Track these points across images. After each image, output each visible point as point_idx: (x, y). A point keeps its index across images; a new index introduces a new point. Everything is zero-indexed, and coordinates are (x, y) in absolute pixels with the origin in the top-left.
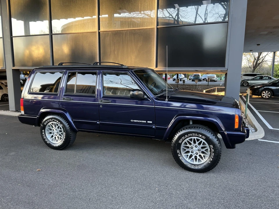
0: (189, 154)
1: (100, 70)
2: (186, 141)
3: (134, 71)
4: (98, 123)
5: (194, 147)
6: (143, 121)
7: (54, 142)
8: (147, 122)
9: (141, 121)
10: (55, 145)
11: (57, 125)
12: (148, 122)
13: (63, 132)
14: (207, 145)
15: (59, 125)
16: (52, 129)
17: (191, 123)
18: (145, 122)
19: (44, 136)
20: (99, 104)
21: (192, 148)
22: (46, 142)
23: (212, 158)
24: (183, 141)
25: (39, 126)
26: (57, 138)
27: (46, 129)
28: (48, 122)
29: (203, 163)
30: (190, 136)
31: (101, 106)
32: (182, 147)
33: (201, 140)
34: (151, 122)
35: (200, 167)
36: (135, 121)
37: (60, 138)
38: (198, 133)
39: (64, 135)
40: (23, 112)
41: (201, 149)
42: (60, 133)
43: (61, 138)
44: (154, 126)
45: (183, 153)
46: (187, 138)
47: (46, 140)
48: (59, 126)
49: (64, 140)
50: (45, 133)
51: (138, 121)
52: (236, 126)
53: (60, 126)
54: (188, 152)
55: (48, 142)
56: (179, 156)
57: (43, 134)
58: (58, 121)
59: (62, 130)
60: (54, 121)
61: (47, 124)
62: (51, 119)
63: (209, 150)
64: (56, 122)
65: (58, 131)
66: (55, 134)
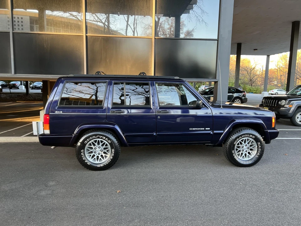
0: (240, 153)
2: (239, 142)
4: (155, 134)
5: (244, 146)
6: (201, 129)
7: (96, 162)
8: (205, 129)
9: (199, 129)
10: (99, 166)
11: (102, 142)
12: (206, 129)
13: (110, 149)
14: (255, 143)
15: (105, 142)
16: (94, 147)
18: (203, 129)
19: (83, 156)
20: (156, 115)
21: (243, 147)
22: (86, 164)
23: (259, 153)
24: (237, 142)
26: (100, 157)
27: (86, 148)
28: (90, 140)
29: (252, 159)
30: (243, 137)
31: (159, 117)
32: (236, 148)
33: (251, 139)
34: (209, 129)
35: (250, 162)
36: (194, 129)
37: (105, 156)
38: (250, 134)
39: (111, 153)
40: (48, 132)
41: (249, 147)
42: (105, 151)
44: (211, 132)
45: (236, 152)
46: (241, 139)
47: (86, 162)
49: (112, 158)
50: (84, 153)
51: (197, 129)
52: (273, 126)
53: (107, 143)
54: (239, 151)
55: (88, 164)
56: (234, 155)
57: (82, 154)
58: (104, 138)
59: (109, 146)
60: (99, 138)
61: (88, 142)
62: (96, 135)
63: (256, 146)
64: (101, 138)
65: (103, 149)
66: (97, 153)
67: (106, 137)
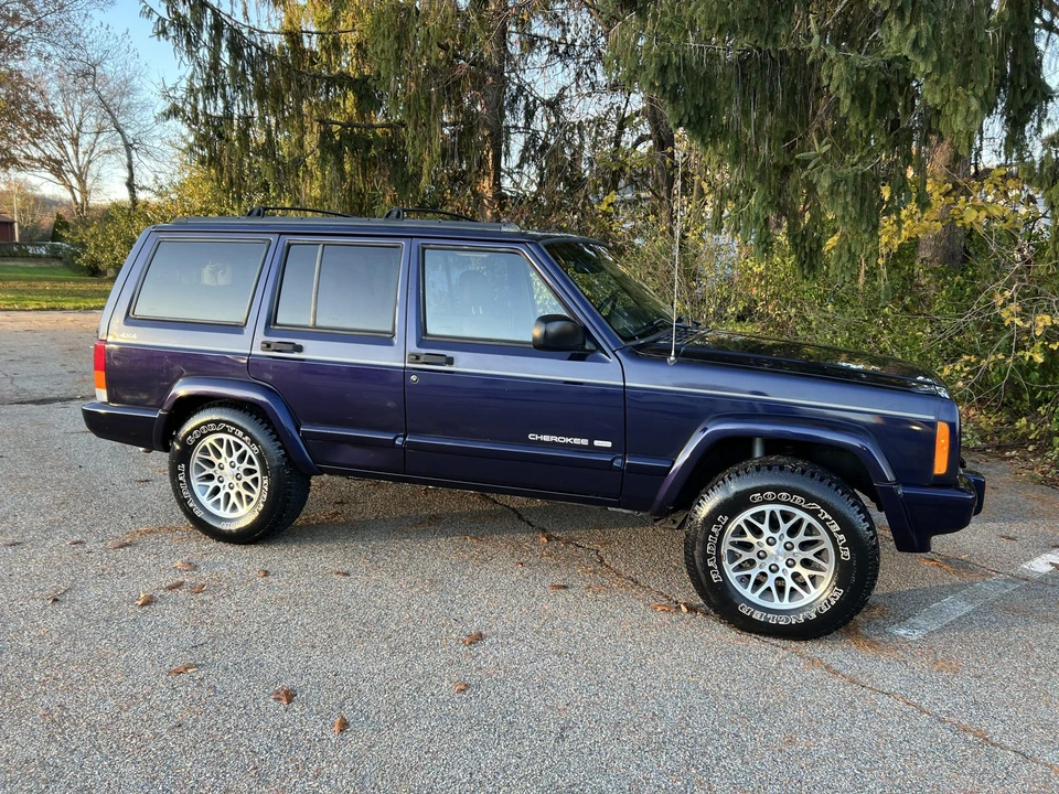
1: (412, 237)
3: (547, 247)
4: (399, 441)
6: (577, 441)
7: (221, 512)
8: (591, 442)
9: (567, 440)
10: (225, 527)
11: (238, 447)
12: (597, 443)
13: (258, 475)
15: (245, 447)
16: (217, 462)
17: (758, 452)
18: (585, 442)
19: (184, 487)
20: (405, 368)
22: (189, 514)
25: (166, 449)
26: (234, 499)
27: (193, 461)
28: (203, 436)
31: (414, 378)
34: (609, 444)
36: (546, 438)
37: (248, 497)
39: (262, 488)
40: (102, 395)
42: (248, 479)
43: (249, 499)
44: (619, 457)
47: (191, 505)
48: (245, 452)
49: (262, 506)
50: (188, 477)
51: (557, 439)
52: (940, 466)
53: (249, 453)
55: (197, 513)
57: (181, 479)
58: (240, 433)
59: (257, 467)
60: (225, 431)
61: (198, 441)
62: (217, 422)
64: (233, 434)
65: (241, 472)
66: (226, 483)
67: (246, 433)
